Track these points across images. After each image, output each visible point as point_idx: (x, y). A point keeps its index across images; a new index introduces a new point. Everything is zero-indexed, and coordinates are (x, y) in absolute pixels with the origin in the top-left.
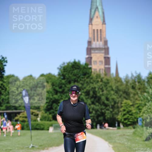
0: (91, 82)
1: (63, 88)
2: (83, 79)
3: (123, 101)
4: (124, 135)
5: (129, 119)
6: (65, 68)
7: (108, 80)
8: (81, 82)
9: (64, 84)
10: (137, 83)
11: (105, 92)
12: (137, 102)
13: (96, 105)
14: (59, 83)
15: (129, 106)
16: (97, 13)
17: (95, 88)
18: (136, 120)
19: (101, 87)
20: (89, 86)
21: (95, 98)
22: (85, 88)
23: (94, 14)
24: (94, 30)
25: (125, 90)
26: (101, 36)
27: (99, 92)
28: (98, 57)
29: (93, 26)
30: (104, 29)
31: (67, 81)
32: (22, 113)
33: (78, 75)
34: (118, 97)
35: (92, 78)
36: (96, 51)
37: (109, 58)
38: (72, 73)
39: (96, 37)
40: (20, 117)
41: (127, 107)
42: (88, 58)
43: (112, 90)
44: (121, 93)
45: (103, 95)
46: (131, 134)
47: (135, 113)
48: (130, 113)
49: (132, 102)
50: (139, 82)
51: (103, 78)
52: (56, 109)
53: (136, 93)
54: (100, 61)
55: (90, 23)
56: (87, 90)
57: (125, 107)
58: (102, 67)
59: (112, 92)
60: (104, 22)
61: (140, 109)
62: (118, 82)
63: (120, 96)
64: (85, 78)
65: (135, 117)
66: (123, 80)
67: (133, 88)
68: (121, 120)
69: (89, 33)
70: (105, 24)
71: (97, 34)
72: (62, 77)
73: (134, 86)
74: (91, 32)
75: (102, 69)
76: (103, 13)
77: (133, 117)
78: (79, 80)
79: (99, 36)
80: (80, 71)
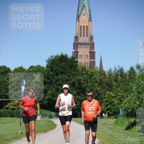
0: (76, 75)
1: (50, 80)
2: (70, 72)
3: (106, 93)
4: (106, 124)
5: (111, 110)
6: (53, 61)
7: (92, 73)
8: (67, 74)
9: (51, 76)
10: (119, 76)
11: (89, 84)
12: (119, 94)
13: (81, 96)
14: (47, 74)
15: (111, 97)
16: (84, 10)
17: (80, 80)
18: (117, 110)
19: (86, 79)
20: (74, 78)
21: (80, 89)
22: (71, 80)
23: (81, 12)
24: (81, 26)
25: (108, 82)
26: (87, 32)
27: (84, 84)
28: (84, 51)
29: (80, 22)
30: (90, 26)
31: (55, 73)
32: (12, 102)
33: (65, 67)
34: (102, 89)
35: (77, 71)
36: (82, 46)
37: (94, 53)
38: (60, 65)
39: (82, 33)
40: (11, 105)
41: (110, 98)
42: (74, 52)
43: (96, 82)
44: (104, 85)
45: (87, 86)
46: (113, 123)
47: (117, 104)
48: (113, 104)
49: (114, 94)
50: (121, 76)
51: (88, 71)
52: (44, 99)
53: (118, 85)
54: (86, 55)
55: (78, 20)
56: (73, 81)
57: (108, 98)
58: (88, 61)
59: (96, 84)
60: (90, 20)
61: (121, 101)
62: (102, 75)
63: (104, 88)
64: (72, 71)
65: (117, 108)
66: (107, 74)
67: (116, 81)
68: (104, 110)
69: (76, 29)
70: (91, 21)
71: (84, 30)
72: (50, 69)
73: (117, 79)
74: (78, 28)
75: (87, 63)
76: (90, 11)
77: (115, 108)
78: (66, 72)
79: (85, 32)
80: (67, 64)
